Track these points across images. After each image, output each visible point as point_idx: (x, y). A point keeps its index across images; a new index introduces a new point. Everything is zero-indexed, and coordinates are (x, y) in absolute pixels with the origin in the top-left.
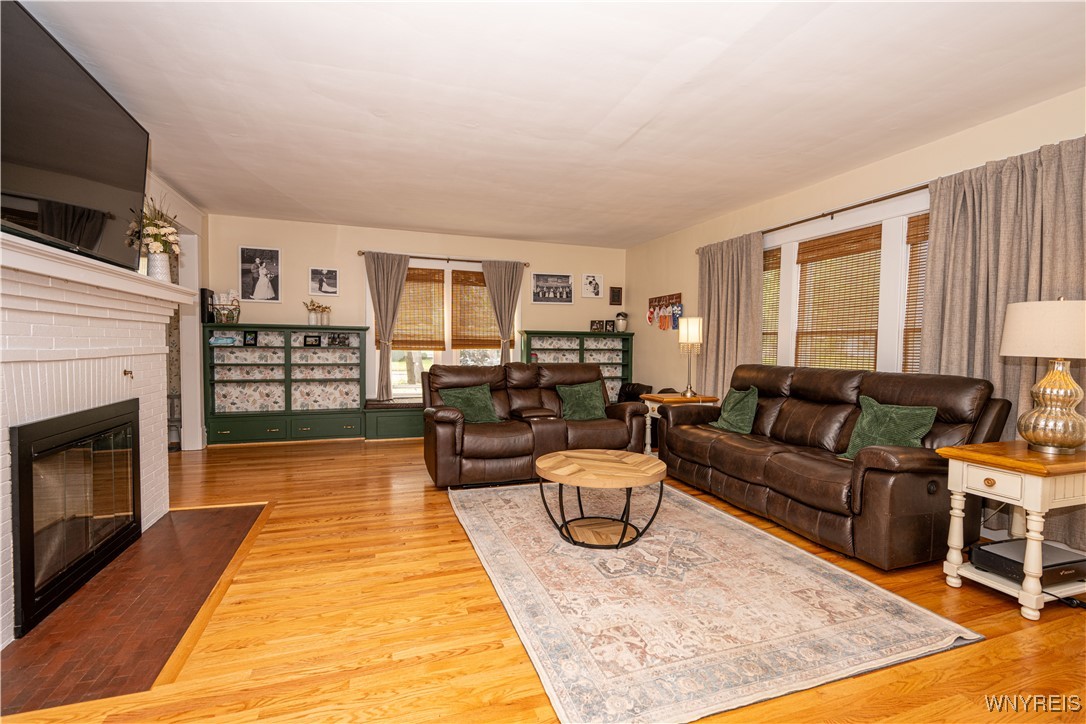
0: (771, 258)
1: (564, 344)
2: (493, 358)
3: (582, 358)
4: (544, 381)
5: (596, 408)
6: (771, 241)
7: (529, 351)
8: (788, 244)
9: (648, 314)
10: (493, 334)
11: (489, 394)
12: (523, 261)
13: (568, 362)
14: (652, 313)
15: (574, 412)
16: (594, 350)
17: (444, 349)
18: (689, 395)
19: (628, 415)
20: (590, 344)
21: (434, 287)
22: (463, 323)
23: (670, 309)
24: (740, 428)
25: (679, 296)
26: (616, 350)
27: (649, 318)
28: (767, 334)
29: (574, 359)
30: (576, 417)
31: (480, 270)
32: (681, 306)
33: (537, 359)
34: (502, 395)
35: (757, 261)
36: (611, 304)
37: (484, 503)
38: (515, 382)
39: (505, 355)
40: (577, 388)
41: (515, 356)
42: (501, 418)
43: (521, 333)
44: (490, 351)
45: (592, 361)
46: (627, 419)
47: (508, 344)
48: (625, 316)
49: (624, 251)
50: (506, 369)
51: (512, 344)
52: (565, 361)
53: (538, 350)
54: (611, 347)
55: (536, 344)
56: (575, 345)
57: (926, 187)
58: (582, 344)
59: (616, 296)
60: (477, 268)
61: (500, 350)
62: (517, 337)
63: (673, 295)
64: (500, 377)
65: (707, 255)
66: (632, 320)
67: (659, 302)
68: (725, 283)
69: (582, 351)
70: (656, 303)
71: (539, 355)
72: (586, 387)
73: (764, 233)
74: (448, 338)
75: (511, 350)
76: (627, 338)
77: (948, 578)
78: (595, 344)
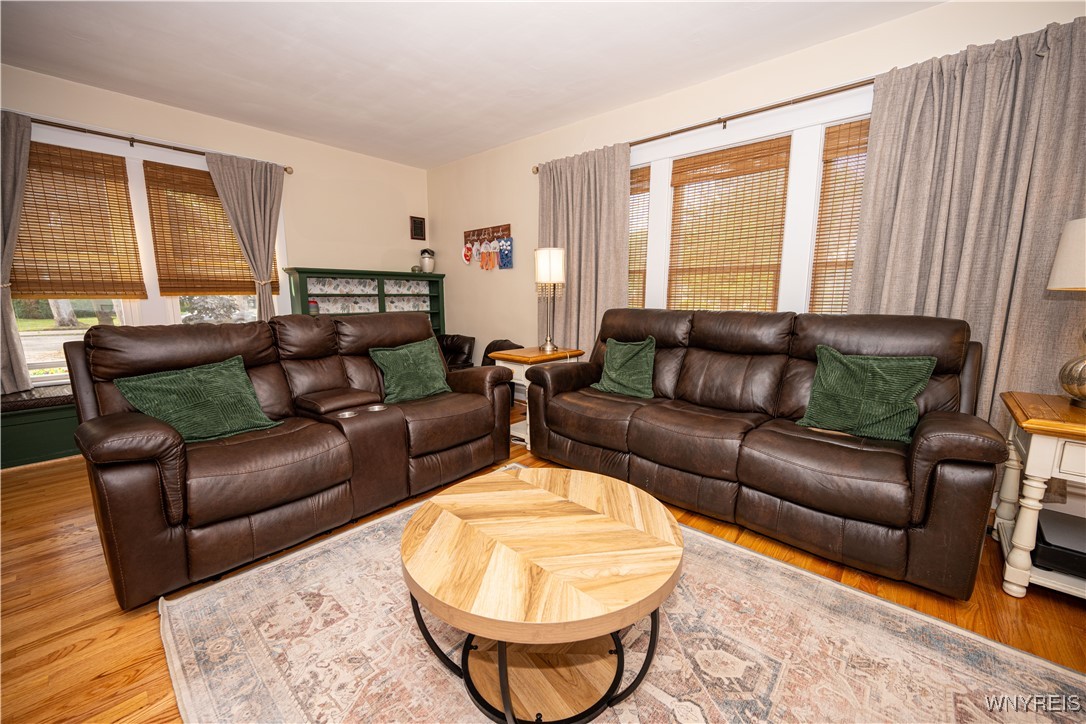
0: (640, 178)
1: (356, 288)
2: (245, 310)
3: (382, 307)
4: (345, 342)
5: (433, 378)
6: (639, 157)
7: (303, 298)
8: (660, 160)
9: (464, 250)
10: (240, 273)
11: (243, 376)
12: (282, 163)
13: (362, 311)
14: (469, 250)
15: (404, 389)
16: (395, 296)
17: (144, 296)
18: (549, 348)
19: (488, 385)
20: (391, 288)
21: (109, 189)
22: (179, 251)
23: (495, 244)
24: (639, 391)
25: (507, 228)
26: (423, 295)
27: (466, 256)
28: (634, 272)
29: (372, 308)
30: (408, 394)
31: (205, 168)
32: (511, 240)
33: (318, 309)
34: (271, 373)
35: (622, 181)
36: (412, 238)
37: (258, 623)
38: (294, 349)
39: (264, 305)
40: (403, 351)
41: (282, 305)
42: (276, 417)
43: (290, 271)
44: (238, 299)
45: (394, 310)
46: (488, 392)
47: (269, 288)
48: (431, 253)
49: (424, 171)
50: (273, 328)
51: (275, 287)
52: (357, 311)
53: (318, 296)
54: (416, 292)
55: (314, 288)
56: (370, 289)
57: (870, 82)
58: (381, 287)
59: (418, 228)
60: (198, 164)
61: (256, 297)
62: (284, 280)
63: (499, 227)
64: (264, 342)
65: (550, 174)
66: (439, 259)
67: (479, 235)
68: (577, 210)
69: (382, 297)
70: (474, 236)
71: (320, 305)
72: (415, 347)
73: (632, 145)
74: (150, 276)
75: (275, 297)
76: (435, 282)
77: (1006, 585)
78: (397, 288)
